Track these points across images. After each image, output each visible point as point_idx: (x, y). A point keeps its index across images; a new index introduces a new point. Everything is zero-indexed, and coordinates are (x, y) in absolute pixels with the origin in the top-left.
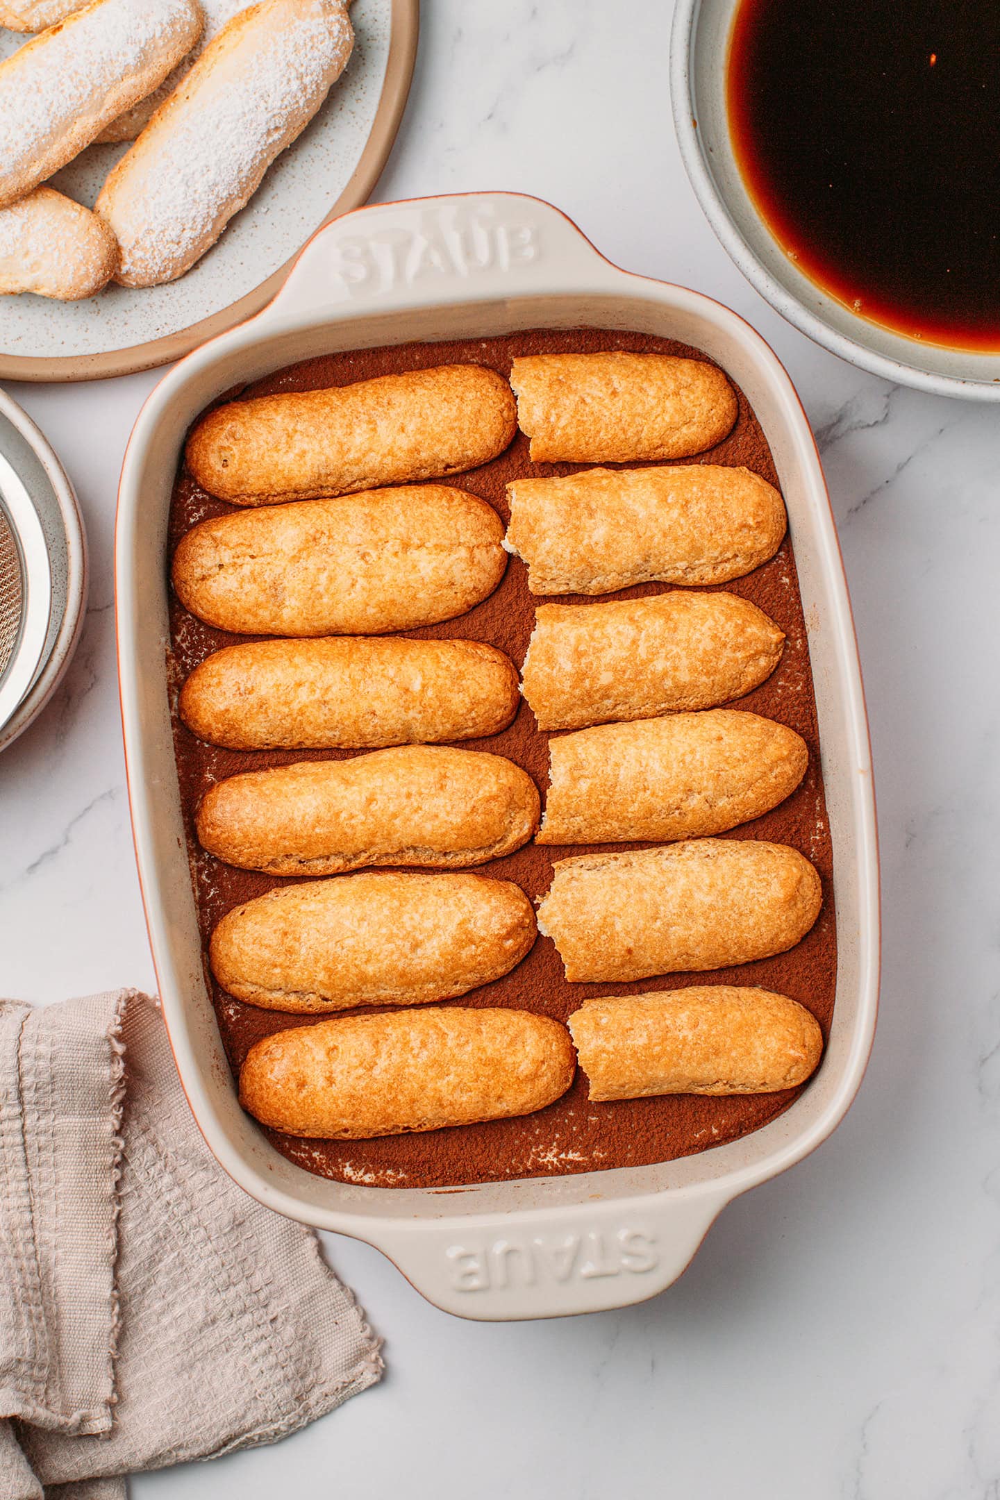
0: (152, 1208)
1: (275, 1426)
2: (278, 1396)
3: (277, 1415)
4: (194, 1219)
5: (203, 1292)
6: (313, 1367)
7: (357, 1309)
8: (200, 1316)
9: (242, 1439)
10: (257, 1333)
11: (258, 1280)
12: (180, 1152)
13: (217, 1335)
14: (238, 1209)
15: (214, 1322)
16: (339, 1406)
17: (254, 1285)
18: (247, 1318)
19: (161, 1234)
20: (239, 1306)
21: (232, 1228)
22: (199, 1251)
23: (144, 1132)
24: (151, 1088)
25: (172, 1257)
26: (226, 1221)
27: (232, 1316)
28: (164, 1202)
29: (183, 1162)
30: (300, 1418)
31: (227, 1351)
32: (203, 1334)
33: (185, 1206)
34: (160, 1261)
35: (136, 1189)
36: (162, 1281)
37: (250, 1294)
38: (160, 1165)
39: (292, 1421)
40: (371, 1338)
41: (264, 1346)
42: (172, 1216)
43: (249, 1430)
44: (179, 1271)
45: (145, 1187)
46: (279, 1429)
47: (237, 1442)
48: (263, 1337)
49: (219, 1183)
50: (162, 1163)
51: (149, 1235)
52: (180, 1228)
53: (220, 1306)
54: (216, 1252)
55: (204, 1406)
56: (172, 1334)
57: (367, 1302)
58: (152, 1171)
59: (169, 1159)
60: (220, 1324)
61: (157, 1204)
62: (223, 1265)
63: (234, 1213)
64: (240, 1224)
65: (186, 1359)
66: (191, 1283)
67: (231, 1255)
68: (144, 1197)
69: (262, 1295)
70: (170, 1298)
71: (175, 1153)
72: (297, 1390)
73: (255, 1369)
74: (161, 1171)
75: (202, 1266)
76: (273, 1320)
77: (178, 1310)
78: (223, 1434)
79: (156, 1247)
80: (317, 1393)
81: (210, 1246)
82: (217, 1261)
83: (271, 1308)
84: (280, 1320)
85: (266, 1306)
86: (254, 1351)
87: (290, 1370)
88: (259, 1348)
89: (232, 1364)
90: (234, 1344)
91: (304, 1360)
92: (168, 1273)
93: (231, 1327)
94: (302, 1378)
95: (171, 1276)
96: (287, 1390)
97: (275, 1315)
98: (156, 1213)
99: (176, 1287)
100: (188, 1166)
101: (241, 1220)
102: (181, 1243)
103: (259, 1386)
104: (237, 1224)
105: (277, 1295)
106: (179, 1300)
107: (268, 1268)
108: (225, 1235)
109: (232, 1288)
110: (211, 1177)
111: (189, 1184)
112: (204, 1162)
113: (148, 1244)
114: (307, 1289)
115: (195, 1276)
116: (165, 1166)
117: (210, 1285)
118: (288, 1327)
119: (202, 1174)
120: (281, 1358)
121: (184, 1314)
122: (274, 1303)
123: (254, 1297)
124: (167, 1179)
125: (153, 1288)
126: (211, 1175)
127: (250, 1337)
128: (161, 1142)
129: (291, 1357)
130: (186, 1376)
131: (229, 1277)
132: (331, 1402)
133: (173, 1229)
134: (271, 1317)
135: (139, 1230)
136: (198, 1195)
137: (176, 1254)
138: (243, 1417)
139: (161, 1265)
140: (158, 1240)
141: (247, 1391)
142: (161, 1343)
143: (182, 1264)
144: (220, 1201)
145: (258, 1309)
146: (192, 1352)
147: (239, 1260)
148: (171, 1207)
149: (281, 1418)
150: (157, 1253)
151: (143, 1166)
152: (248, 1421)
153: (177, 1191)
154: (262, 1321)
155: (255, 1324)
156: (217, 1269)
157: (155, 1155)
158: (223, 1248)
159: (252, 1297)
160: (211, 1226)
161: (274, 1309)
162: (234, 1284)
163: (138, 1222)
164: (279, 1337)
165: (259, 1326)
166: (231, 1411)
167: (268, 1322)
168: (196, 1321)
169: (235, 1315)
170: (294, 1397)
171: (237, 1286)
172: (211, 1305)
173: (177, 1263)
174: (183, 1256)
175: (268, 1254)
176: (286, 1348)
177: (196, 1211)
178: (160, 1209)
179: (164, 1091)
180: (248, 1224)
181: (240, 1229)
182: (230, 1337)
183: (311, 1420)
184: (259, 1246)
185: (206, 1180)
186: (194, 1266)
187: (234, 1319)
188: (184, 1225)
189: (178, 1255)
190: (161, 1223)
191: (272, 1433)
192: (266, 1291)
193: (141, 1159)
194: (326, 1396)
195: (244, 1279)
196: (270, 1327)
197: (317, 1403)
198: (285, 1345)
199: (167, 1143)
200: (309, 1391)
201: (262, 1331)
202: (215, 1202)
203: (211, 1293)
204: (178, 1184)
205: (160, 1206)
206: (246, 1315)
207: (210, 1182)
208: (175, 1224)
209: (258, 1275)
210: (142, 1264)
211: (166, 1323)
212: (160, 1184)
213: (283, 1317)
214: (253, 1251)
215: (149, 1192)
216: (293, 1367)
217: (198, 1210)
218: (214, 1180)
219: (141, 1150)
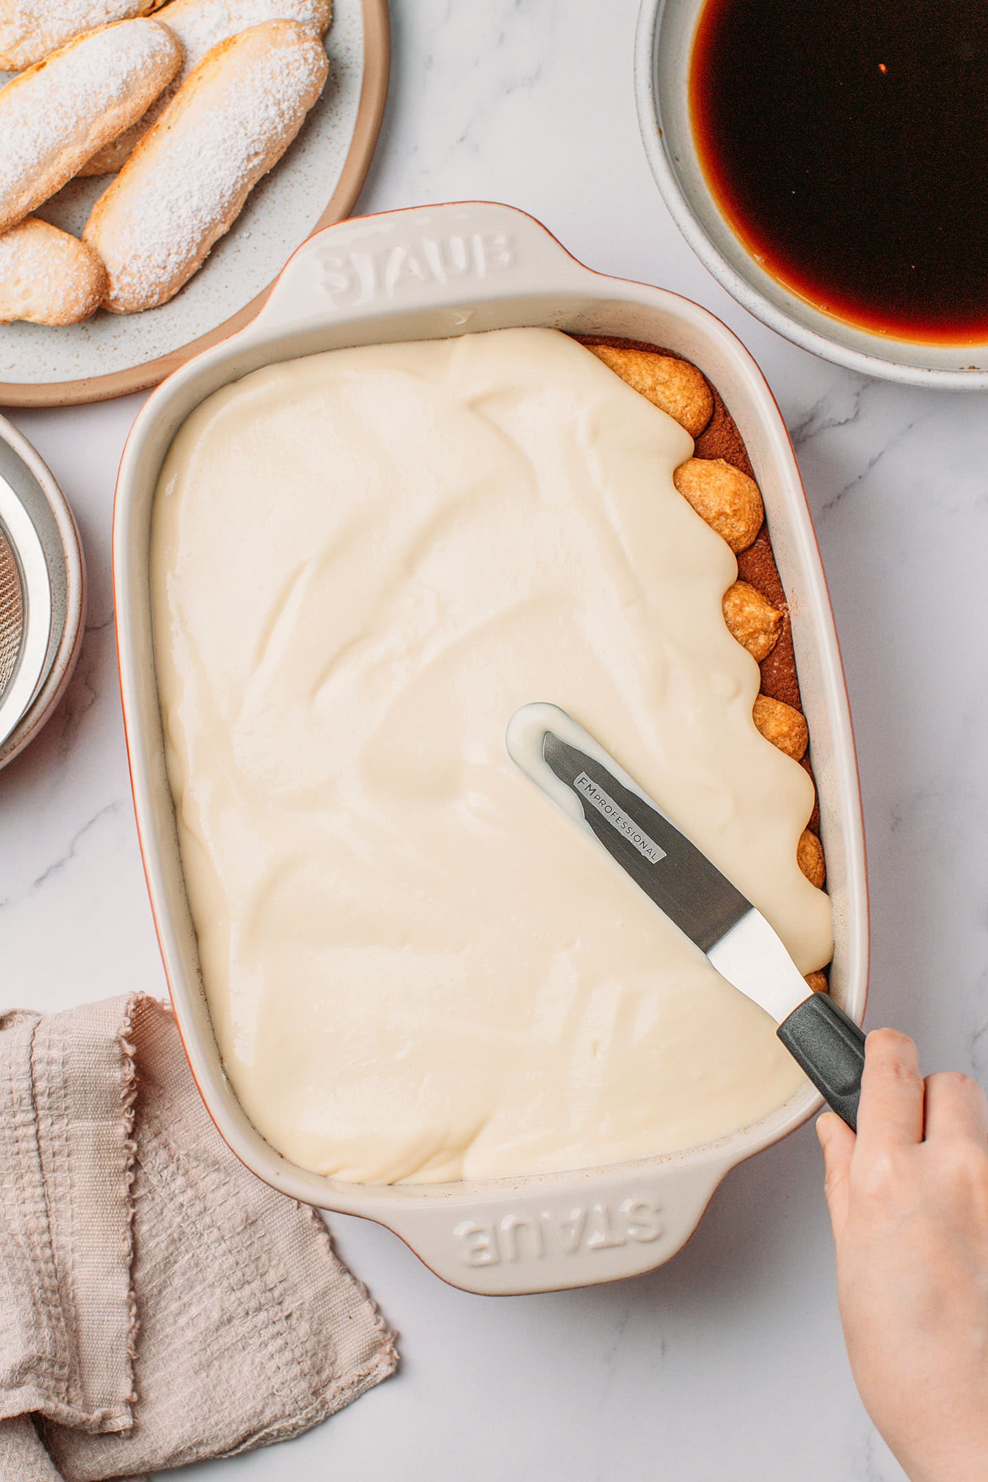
0: (165, 1211)
1: (293, 1421)
2: (295, 1391)
3: (295, 1410)
4: (208, 1220)
5: (218, 1291)
6: (329, 1362)
7: (370, 1302)
8: (216, 1315)
9: (262, 1434)
10: (273, 1330)
12: (192, 1153)
13: (234, 1334)
14: (250, 1208)
15: (229, 1320)
16: (356, 1400)
17: (268, 1282)
18: (263, 1315)
19: (176, 1235)
20: (254, 1304)
21: (245, 1227)
22: (213, 1251)
23: (156, 1136)
24: (161, 1092)
25: (187, 1258)
26: (239, 1221)
27: (247, 1313)
28: (177, 1204)
29: (195, 1164)
30: (317, 1412)
31: (244, 1348)
32: (219, 1333)
33: (198, 1207)
34: (175, 1262)
35: (150, 1191)
36: (178, 1281)
37: (264, 1292)
39: (309, 1415)
40: (385, 1331)
41: (280, 1342)
42: (186, 1218)
43: (268, 1426)
44: (195, 1271)
45: (159, 1190)
46: (297, 1423)
47: (256, 1438)
48: (279, 1334)
49: (232, 1183)
50: (174, 1166)
51: (164, 1236)
52: (194, 1229)
53: (235, 1305)
54: (230, 1251)
55: (222, 1403)
56: (189, 1334)
57: (380, 1296)
58: (165, 1174)
59: (181, 1162)
60: (236, 1322)
61: (171, 1206)
62: (237, 1264)
63: (246, 1212)
64: (253, 1223)
65: (204, 1359)
66: (206, 1283)
67: (245, 1254)
68: (158, 1200)
69: (277, 1293)
70: (186, 1299)
71: (187, 1155)
72: (314, 1384)
73: (271, 1366)
74: (173, 1174)
75: (216, 1265)
76: (288, 1317)
77: (194, 1310)
78: (243, 1430)
79: (172, 1248)
80: (333, 1386)
81: (223, 1245)
82: (231, 1260)
83: (285, 1304)
84: (295, 1316)
85: (280, 1303)
86: (270, 1347)
87: (307, 1365)
88: (275, 1344)
89: (249, 1361)
90: (251, 1342)
91: (320, 1355)
92: (183, 1274)
93: (247, 1325)
94: (318, 1373)
95: (187, 1277)
96: (304, 1385)
97: (290, 1311)
98: (170, 1215)
99: (192, 1288)
100: (202, 1166)
101: (253, 1218)
102: (195, 1243)
103: (276, 1382)
104: (250, 1223)
105: (291, 1291)
106: (195, 1300)
107: (282, 1265)
108: (238, 1234)
109: (246, 1286)
110: (223, 1178)
111: (201, 1185)
112: (215, 1163)
113: (163, 1245)
114: (321, 1284)
115: (210, 1276)
116: (178, 1169)
117: (225, 1283)
118: (303, 1323)
119: (214, 1176)
120: (297, 1353)
121: (200, 1314)
122: (288, 1300)
123: (269, 1294)
124: (180, 1181)
125: (169, 1289)
126: (222, 1176)
127: (266, 1334)
128: (173, 1145)
129: (307, 1352)
130: (204, 1374)
131: (244, 1275)
132: (347, 1396)
133: (187, 1230)
134: (286, 1313)
135: (154, 1232)
136: (210, 1196)
137: (191, 1255)
138: (262, 1412)
139: (176, 1267)
140: (173, 1241)
141: (264, 1387)
142: (178, 1343)
143: (197, 1265)
144: (232, 1201)
145: (272, 1306)
146: (209, 1351)
147: (253, 1258)
148: (184, 1209)
149: (299, 1413)
150: (172, 1254)
151: (155, 1169)
152: (267, 1417)
153: (190, 1193)
154: (277, 1318)
155: (271, 1321)
156: (231, 1267)
157: (167, 1157)
158: (237, 1247)
159: (267, 1295)
160: (224, 1226)
161: (289, 1305)
162: (249, 1283)
163: (152, 1224)
164: (295, 1333)
165: (274, 1323)
166: (249, 1407)
167: (283, 1318)
168: (213, 1320)
169: (250, 1313)
170: (311, 1392)
171: (252, 1284)
172: (227, 1304)
173: (192, 1264)
174: (198, 1256)
175: (281, 1252)
176: (302, 1343)
177: (209, 1212)
178: (174, 1211)
179: (174, 1095)
180: (260, 1222)
181: (253, 1228)
182: (246, 1335)
183: (328, 1415)
184: (272, 1244)
185: (218, 1180)
186: (208, 1266)
187: (250, 1317)
188: (198, 1226)
189: (193, 1256)
190: (175, 1224)
191: (291, 1428)
192: (280, 1288)
193: (154, 1162)
194: (343, 1389)
195: (259, 1277)
196: (285, 1324)
197: (334, 1397)
198: (300, 1341)
199: (179, 1146)
200: (325, 1385)
201: (278, 1327)
202: (228, 1202)
203: (226, 1292)
204: (191, 1186)
205: (173, 1208)
206: (261, 1313)
207: (223, 1182)
208: (189, 1225)
209: (272, 1273)
210: (158, 1266)
211: (183, 1324)
212: (173, 1186)
213: (298, 1313)
214: (266, 1249)
215: (162, 1194)
216: (309, 1362)
217: (212, 1210)
218: (227, 1180)
219: (154, 1153)
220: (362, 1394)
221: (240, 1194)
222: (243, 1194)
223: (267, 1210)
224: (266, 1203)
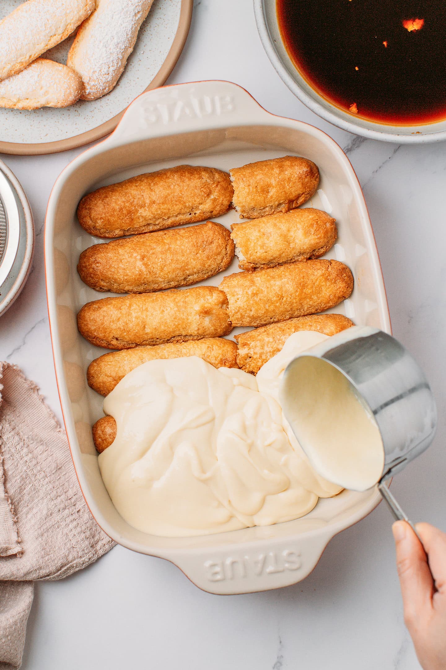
0: (19, 464)
1: (83, 559)
2: (83, 546)
3: (83, 554)
4: (39, 468)
5: (45, 500)
6: (97, 532)
8: (45, 512)
9: (68, 566)
10: (71, 518)
11: (70, 493)
12: (30, 437)
13: (53, 520)
14: (58, 462)
15: (51, 515)
16: (111, 550)
17: (69, 496)
18: (67, 511)
19: (24, 476)
20: (62, 506)
21: (56, 471)
22: (42, 482)
23: (13, 429)
24: (15, 409)
25: (30, 486)
26: (54, 468)
27: (59, 511)
28: (24, 461)
29: (32, 442)
31: (58, 527)
32: (47, 520)
33: (34, 462)
35: (11, 456)
36: (26, 498)
37: (67, 500)
38: (21, 444)
39: (90, 556)
41: (75, 523)
42: (28, 467)
43: (71, 562)
44: (34, 493)
45: (15, 455)
46: (84, 560)
47: (65, 568)
48: (75, 520)
49: (49, 450)
50: (22, 443)
51: (19, 477)
52: (32, 472)
53: (54, 506)
54: (50, 482)
55: (50, 551)
56: (33, 522)
58: (18, 447)
59: (26, 441)
60: (54, 515)
61: (21, 462)
62: (54, 487)
63: (57, 464)
64: (60, 469)
65: (40, 532)
66: (39, 498)
67: (57, 483)
68: (15, 459)
69: (73, 500)
70: (30, 506)
71: (28, 438)
72: (91, 543)
73: (71, 534)
74: (22, 447)
75: (44, 489)
76: (78, 512)
77: (35, 511)
78: (59, 564)
79: (22, 482)
80: (100, 544)
81: (47, 480)
82: (51, 486)
83: (77, 506)
85: (75, 505)
86: (70, 526)
87: (88, 533)
88: (73, 524)
89: (61, 533)
90: (62, 524)
91: (94, 530)
92: (29, 494)
93: (59, 516)
94: (93, 537)
95: (30, 495)
96: (87, 542)
97: (79, 509)
98: (21, 466)
99: (33, 501)
100: (35, 443)
101: (60, 466)
102: (33, 479)
103: (74, 542)
104: (59, 469)
105: (79, 499)
106: (35, 506)
107: (75, 487)
108: (53, 474)
109: (58, 498)
110: (45, 448)
111: (35, 452)
112: (41, 441)
113: (19, 481)
115: (41, 494)
116: (24, 444)
117: (49, 497)
118: (85, 514)
119: (41, 447)
120: (83, 528)
121: (37, 512)
122: (78, 503)
123: (69, 501)
124: (25, 450)
125: (22, 502)
127: (68, 520)
128: (21, 434)
129: (87, 528)
130: (40, 539)
131: (57, 493)
132: (107, 548)
133: (30, 473)
134: (77, 510)
135: (14, 475)
136: (39, 457)
137: (31, 485)
138: (68, 555)
139: (25, 491)
140: (23, 479)
141: (69, 544)
142: (28, 526)
143: (35, 489)
144: (50, 458)
145: (71, 507)
146: (42, 529)
147: (61, 485)
148: (28, 463)
149: (85, 555)
150: (23, 485)
151: (13, 445)
152: (70, 558)
153: (30, 455)
154: (73, 512)
155: (70, 514)
156: (51, 489)
157: (19, 439)
158: (53, 480)
159: (68, 501)
160: (47, 470)
161: (79, 506)
162: (60, 496)
163: (13, 471)
164: (82, 519)
165: (72, 514)
166: (62, 553)
167: (76, 512)
168: (44, 514)
169: (61, 510)
170: (90, 546)
171: (61, 497)
172: (50, 506)
173: (32, 489)
174: (35, 485)
175: (74, 481)
176: (85, 523)
177: (40, 464)
178: (23, 464)
179: (21, 410)
180: (63, 468)
181: (60, 471)
182: (59, 520)
183: (98, 557)
184: (70, 478)
185: (43, 449)
186: (40, 489)
187: (61, 512)
188: (34, 471)
189: (32, 485)
190: (24, 471)
191: (82, 563)
192: (74, 498)
193: (12, 442)
194: (104, 545)
195: (64, 493)
196: (77, 515)
197: (101, 548)
198: (84, 522)
199: (24, 434)
200: (97, 543)
201: (74, 516)
202: (48, 459)
203: (49, 501)
204: (30, 452)
205: (22, 463)
206: (66, 510)
207: (45, 450)
208: (30, 471)
209: (70, 490)
210: (17, 491)
211: (30, 518)
212: (22, 453)
213: (83, 509)
214: (67, 480)
215: (17, 457)
216: (89, 532)
217: (41, 463)
218: (47, 449)
219: (12, 438)
220: (113, 547)
221: (53, 455)
222: (55, 455)
223: (66, 462)
224: (66, 459)
